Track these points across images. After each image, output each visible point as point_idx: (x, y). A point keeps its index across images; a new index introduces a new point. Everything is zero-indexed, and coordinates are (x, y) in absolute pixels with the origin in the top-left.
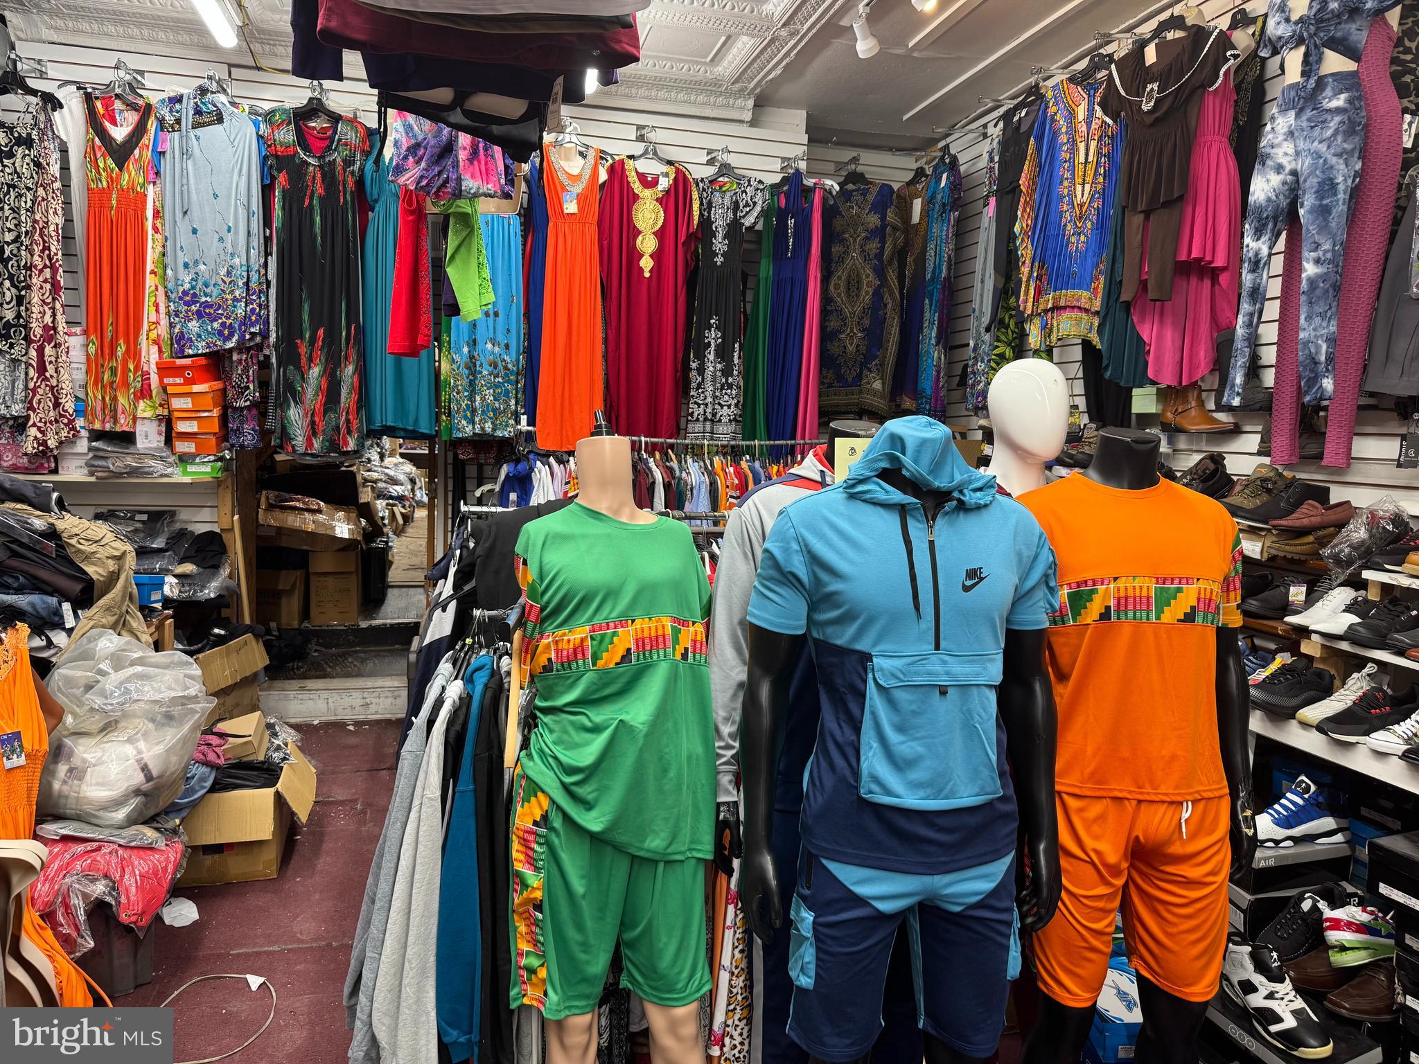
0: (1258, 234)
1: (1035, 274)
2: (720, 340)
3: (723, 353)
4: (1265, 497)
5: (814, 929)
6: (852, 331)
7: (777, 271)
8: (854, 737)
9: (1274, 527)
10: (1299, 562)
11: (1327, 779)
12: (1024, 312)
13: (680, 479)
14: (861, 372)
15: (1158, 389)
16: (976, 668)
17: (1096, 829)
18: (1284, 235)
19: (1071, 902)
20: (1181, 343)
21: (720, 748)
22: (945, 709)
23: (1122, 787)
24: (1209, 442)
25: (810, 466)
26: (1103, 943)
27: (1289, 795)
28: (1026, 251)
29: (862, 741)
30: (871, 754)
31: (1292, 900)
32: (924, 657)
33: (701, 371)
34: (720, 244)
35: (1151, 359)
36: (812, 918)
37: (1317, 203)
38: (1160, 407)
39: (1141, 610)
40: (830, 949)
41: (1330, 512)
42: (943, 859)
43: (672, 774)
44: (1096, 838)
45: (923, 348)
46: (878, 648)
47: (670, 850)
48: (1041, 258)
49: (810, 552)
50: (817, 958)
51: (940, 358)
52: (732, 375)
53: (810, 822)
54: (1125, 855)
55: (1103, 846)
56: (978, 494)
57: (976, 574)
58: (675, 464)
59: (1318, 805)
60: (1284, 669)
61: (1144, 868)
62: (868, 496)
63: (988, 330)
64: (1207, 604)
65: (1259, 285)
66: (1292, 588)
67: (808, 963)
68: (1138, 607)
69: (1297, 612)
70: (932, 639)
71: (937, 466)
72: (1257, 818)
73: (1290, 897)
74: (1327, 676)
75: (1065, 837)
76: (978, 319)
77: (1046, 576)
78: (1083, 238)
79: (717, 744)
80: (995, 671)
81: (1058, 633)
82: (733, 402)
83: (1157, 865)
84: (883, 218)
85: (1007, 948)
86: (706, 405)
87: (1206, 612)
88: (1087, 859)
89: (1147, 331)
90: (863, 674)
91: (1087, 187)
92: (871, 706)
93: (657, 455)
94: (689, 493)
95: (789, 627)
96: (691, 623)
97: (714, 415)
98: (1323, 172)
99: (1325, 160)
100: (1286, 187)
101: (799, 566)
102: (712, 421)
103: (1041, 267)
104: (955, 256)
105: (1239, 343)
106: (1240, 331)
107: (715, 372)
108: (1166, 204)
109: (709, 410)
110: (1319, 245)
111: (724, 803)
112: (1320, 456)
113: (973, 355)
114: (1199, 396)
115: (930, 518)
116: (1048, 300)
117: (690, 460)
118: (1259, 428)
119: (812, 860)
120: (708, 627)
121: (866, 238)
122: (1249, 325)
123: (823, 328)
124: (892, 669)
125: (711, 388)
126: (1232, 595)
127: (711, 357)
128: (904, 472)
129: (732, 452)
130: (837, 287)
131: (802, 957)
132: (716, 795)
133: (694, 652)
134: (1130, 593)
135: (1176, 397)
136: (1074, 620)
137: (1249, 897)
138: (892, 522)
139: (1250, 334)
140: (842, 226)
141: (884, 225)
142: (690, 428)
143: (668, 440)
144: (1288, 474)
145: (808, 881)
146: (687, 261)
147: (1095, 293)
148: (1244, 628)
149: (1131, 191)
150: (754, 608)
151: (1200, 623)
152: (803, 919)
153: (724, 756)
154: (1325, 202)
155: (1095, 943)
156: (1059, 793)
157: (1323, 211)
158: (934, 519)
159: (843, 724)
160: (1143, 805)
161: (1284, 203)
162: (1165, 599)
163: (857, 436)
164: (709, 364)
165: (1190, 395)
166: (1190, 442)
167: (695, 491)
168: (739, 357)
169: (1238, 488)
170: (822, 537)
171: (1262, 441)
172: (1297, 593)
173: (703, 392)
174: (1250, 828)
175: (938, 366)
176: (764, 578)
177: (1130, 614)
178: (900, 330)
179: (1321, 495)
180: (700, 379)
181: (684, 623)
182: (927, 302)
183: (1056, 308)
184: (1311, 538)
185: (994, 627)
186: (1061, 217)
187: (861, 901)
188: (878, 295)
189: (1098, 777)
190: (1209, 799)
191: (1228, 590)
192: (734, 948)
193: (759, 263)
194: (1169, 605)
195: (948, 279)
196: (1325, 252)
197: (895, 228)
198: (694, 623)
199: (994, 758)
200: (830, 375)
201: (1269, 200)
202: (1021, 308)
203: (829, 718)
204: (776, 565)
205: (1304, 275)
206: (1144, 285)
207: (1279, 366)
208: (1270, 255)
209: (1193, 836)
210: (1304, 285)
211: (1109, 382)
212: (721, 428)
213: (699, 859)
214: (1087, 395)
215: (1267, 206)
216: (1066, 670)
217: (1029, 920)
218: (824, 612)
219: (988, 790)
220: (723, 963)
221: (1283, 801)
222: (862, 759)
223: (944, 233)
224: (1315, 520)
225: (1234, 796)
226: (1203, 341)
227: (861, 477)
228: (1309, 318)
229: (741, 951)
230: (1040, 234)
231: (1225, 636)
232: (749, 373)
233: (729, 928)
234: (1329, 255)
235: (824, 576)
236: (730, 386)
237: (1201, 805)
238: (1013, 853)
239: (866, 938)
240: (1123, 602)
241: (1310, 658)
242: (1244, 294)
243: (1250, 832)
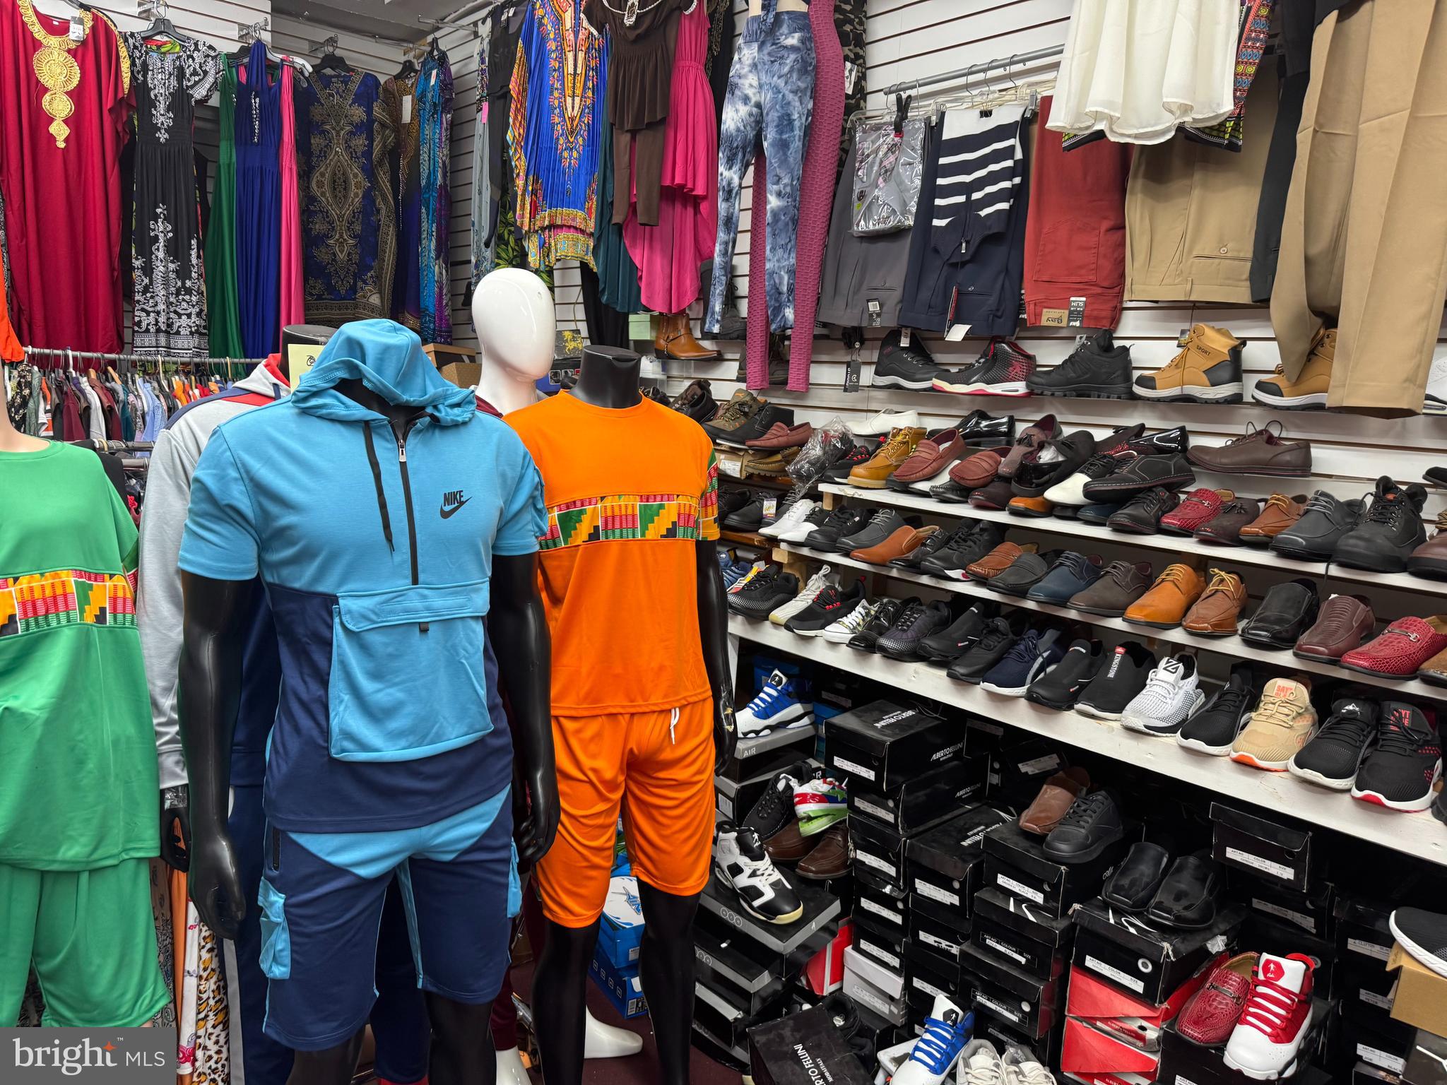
0: (730, 162)
1: (530, 188)
2: (170, 235)
3: (176, 250)
4: (743, 420)
5: (286, 912)
6: (341, 236)
7: (242, 158)
8: (321, 692)
9: (750, 447)
10: (771, 479)
11: (796, 670)
12: (521, 228)
13: (126, 403)
14: (355, 283)
15: (651, 316)
16: (460, 600)
17: (592, 747)
18: (751, 169)
19: (572, 824)
20: (669, 270)
21: (160, 724)
22: (425, 649)
23: (616, 703)
24: (697, 369)
25: (260, 379)
26: (603, 858)
27: (766, 689)
28: (520, 163)
29: (330, 695)
30: (342, 708)
31: (770, 783)
32: (401, 594)
33: (148, 270)
34: (162, 117)
35: (643, 286)
36: (282, 901)
37: (778, 137)
38: (654, 334)
39: (627, 528)
40: (307, 930)
41: (794, 432)
42: (431, 808)
43: (91, 765)
44: (593, 756)
45: (423, 261)
46: (342, 589)
47: (95, 856)
48: (535, 170)
49: (252, 479)
50: (292, 943)
51: (441, 273)
52: (190, 278)
53: (274, 795)
54: (621, 769)
55: (600, 764)
56: (456, 411)
57: (455, 496)
58: (118, 385)
59: (789, 694)
60: (760, 576)
61: (640, 778)
62: (324, 411)
63: (487, 245)
64: (686, 519)
65: (732, 214)
66: (765, 502)
67: (281, 951)
68: (624, 526)
69: (769, 524)
70: (408, 572)
71: (405, 377)
72: (737, 715)
73: (769, 780)
74: (793, 581)
75: (562, 760)
76: (478, 233)
77: (532, 499)
78: (575, 154)
79: (155, 721)
80: (481, 601)
81: (550, 557)
82: (194, 311)
83: (651, 773)
84: (369, 112)
85: (506, 886)
86: (158, 313)
87: (686, 525)
88: (585, 778)
89: (639, 256)
90: (328, 619)
91: (577, 100)
92: (339, 655)
93: (93, 373)
94: (139, 421)
95: (231, 572)
96: (107, 577)
97: (170, 325)
98: (782, 107)
99: (783, 96)
100: (752, 119)
101: (240, 498)
102: (167, 332)
103: (536, 181)
104: (451, 163)
105: (717, 272)
106: (718, 260)
107: (167, 272)
108: (650, 126)
109: (162, 319)
110: (780, 178)
111: (169, 789)
112: (785, 382)
113: (475, 272)
114: (687, 325)
115: (400, 436)
116: (544, 218)
117: (139, 380)
118: (737, 356)
119: (279, 837)
120: (135, 578)
121: (351, 133)
122: (725, 253)
123: (305, 231)
124: (362, 610)
125: (163, 292)
126: (710, 509)
127: (161, 254)
128: (365, 383)
129: (197, 371)
130: (320, 184)
131: (274, 945)
132: (158, 780)
133: (114, 611)
134: (617, 512)
135: (668, 323)
136: (566, 542)
137: (736, 786)
138: (355, 442)
139: (726, 263)
140: (322, 115)
141: (371, 120)
142: (138, 341)
143: (107, 356)
144: (761, 399)
145: (276, 860)
146: (117, 132)
147: (590, 214)
148: (722, 541)
149: (618, 106)
150: (186, 551)
151: (681, 537)
152: (272, 904)
153: (166, 733)
154: (784, 136)
155: (596, 860)
156: (557, 718)
157: (783, 145)
158: (405, 440)
159: (308, 679)
160: (636, 718)
161: (751, 134)
162: (649, 516)
163: (316, 343)
164: (158, 263)
165: (680, 322)
166: (681, 369)
167: (148, 419)
168: (199, 257)
169: (721, 412)
170: (268, 461)
171: (740, 368)
172: (769, 507)
173: (152, 297)
174: (730, 725)
175: (440, 282)
176: (197, 514)
177: (617, 532)
178: (397, 240)
179: (787, 417)
180: (146, 281)
181: (98, 577)
182: (423, 210)
183: (553, 227)
184: (779, 457)
185: (478, 554)
186: (553, 130)
187: (340, 871)
188: (368, 197)
189: (593, 697)
190: (695, 703)
191: (706, 505)
192: (201, 948)
193: (218, 147)
194: (653, 522)
195: (442, 187)
196: (785, 185)
197: (383, 125)
198: (111, 576)
199: (482, 692)
200: (318, 286)
201: (738, 130)
202: (518, 224)
203: (292, 676)
204: (210, 497)
205: (768, 207)
206: (633, 207)
207: (751, 297)
208: (741, 187)
209: (681, 741)
210: (769, 217)
211: (607, 306)
212: (180, 342)
213: (140, 860)
214: (588, 321)
215: (737, 136)
216: (559, 593)
217: (530, 851)
218: (277, 551)
219: (478, 727)
220: (187, 968)
221: (762, 695)
222: (332, 715)
223: (437, 136)
224: (783, 440)
225: (716, 697)
226: (689, 269)
227: (315, 389)
228: (773, 249)
229: (210, 950)
230: (533, 144)
231: (705, 551)
232: (213, 277)
233: (192, 927)
234: (788, 189)
235: (273, 508)
236: (189, 291)
237: (688, 710)
238: (509, 786)
239: (348, 910)
240: (610, 521)
241: (780, 565)
242: (720, 222)
243: (731, 728)
